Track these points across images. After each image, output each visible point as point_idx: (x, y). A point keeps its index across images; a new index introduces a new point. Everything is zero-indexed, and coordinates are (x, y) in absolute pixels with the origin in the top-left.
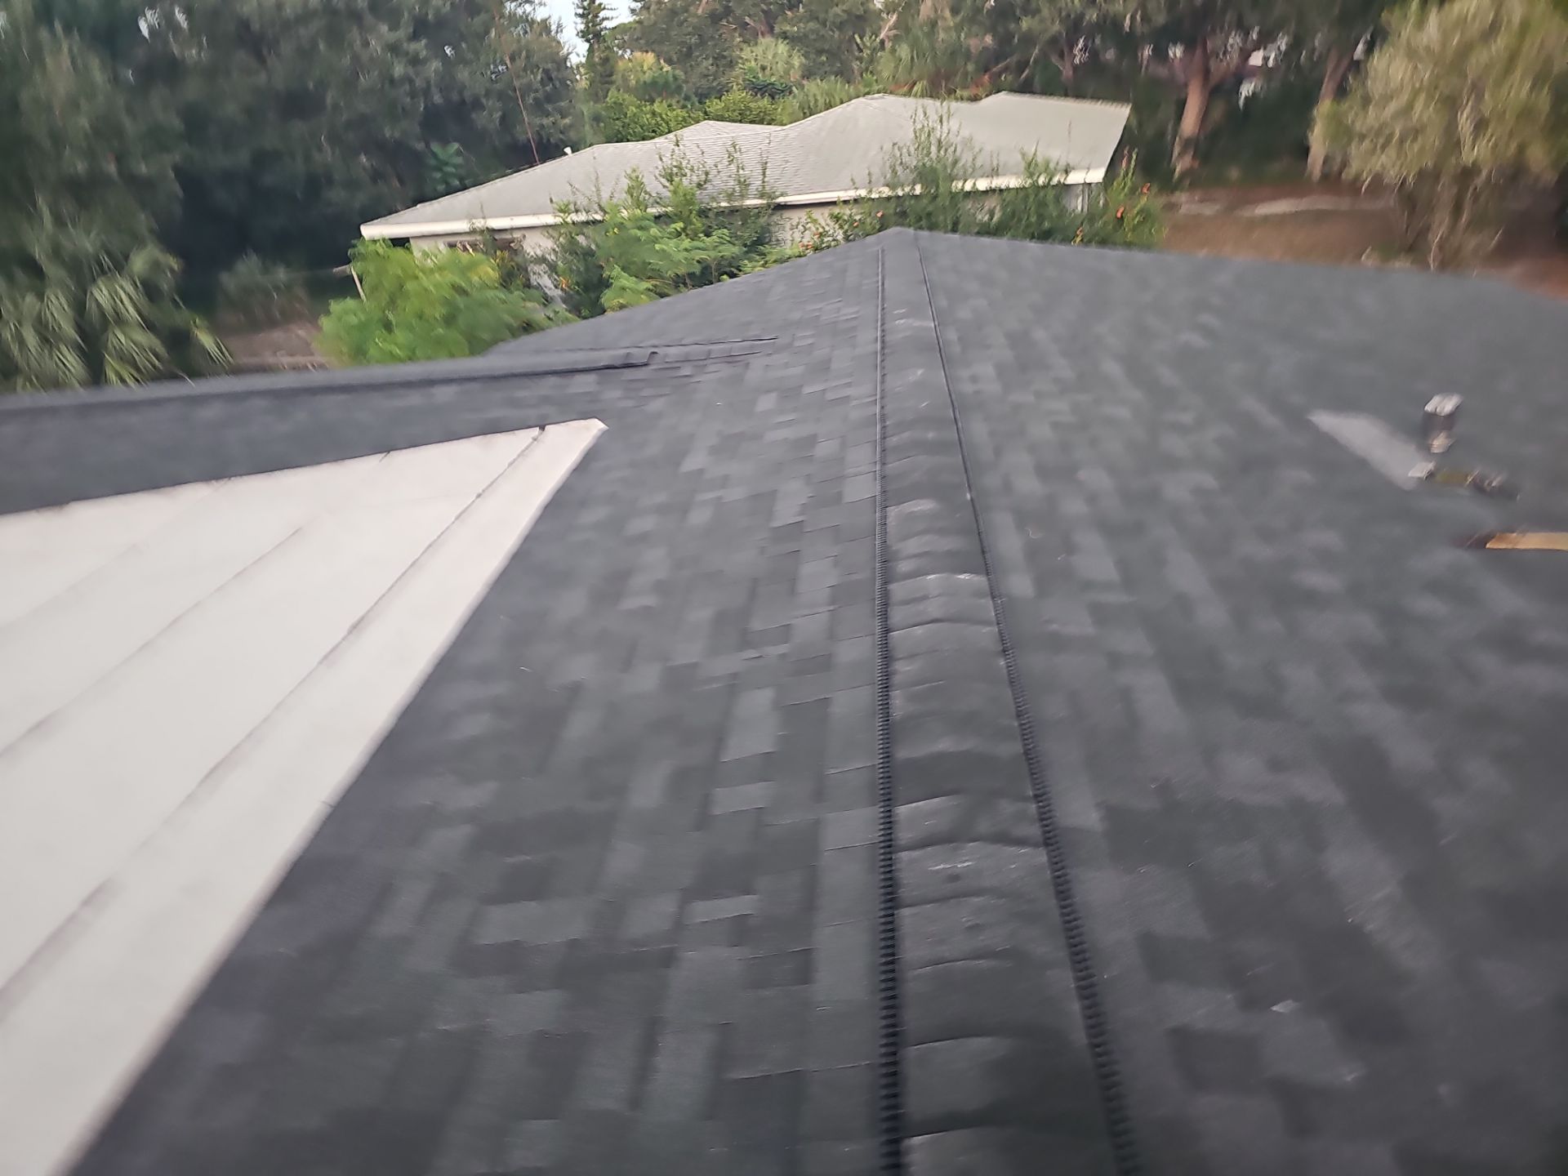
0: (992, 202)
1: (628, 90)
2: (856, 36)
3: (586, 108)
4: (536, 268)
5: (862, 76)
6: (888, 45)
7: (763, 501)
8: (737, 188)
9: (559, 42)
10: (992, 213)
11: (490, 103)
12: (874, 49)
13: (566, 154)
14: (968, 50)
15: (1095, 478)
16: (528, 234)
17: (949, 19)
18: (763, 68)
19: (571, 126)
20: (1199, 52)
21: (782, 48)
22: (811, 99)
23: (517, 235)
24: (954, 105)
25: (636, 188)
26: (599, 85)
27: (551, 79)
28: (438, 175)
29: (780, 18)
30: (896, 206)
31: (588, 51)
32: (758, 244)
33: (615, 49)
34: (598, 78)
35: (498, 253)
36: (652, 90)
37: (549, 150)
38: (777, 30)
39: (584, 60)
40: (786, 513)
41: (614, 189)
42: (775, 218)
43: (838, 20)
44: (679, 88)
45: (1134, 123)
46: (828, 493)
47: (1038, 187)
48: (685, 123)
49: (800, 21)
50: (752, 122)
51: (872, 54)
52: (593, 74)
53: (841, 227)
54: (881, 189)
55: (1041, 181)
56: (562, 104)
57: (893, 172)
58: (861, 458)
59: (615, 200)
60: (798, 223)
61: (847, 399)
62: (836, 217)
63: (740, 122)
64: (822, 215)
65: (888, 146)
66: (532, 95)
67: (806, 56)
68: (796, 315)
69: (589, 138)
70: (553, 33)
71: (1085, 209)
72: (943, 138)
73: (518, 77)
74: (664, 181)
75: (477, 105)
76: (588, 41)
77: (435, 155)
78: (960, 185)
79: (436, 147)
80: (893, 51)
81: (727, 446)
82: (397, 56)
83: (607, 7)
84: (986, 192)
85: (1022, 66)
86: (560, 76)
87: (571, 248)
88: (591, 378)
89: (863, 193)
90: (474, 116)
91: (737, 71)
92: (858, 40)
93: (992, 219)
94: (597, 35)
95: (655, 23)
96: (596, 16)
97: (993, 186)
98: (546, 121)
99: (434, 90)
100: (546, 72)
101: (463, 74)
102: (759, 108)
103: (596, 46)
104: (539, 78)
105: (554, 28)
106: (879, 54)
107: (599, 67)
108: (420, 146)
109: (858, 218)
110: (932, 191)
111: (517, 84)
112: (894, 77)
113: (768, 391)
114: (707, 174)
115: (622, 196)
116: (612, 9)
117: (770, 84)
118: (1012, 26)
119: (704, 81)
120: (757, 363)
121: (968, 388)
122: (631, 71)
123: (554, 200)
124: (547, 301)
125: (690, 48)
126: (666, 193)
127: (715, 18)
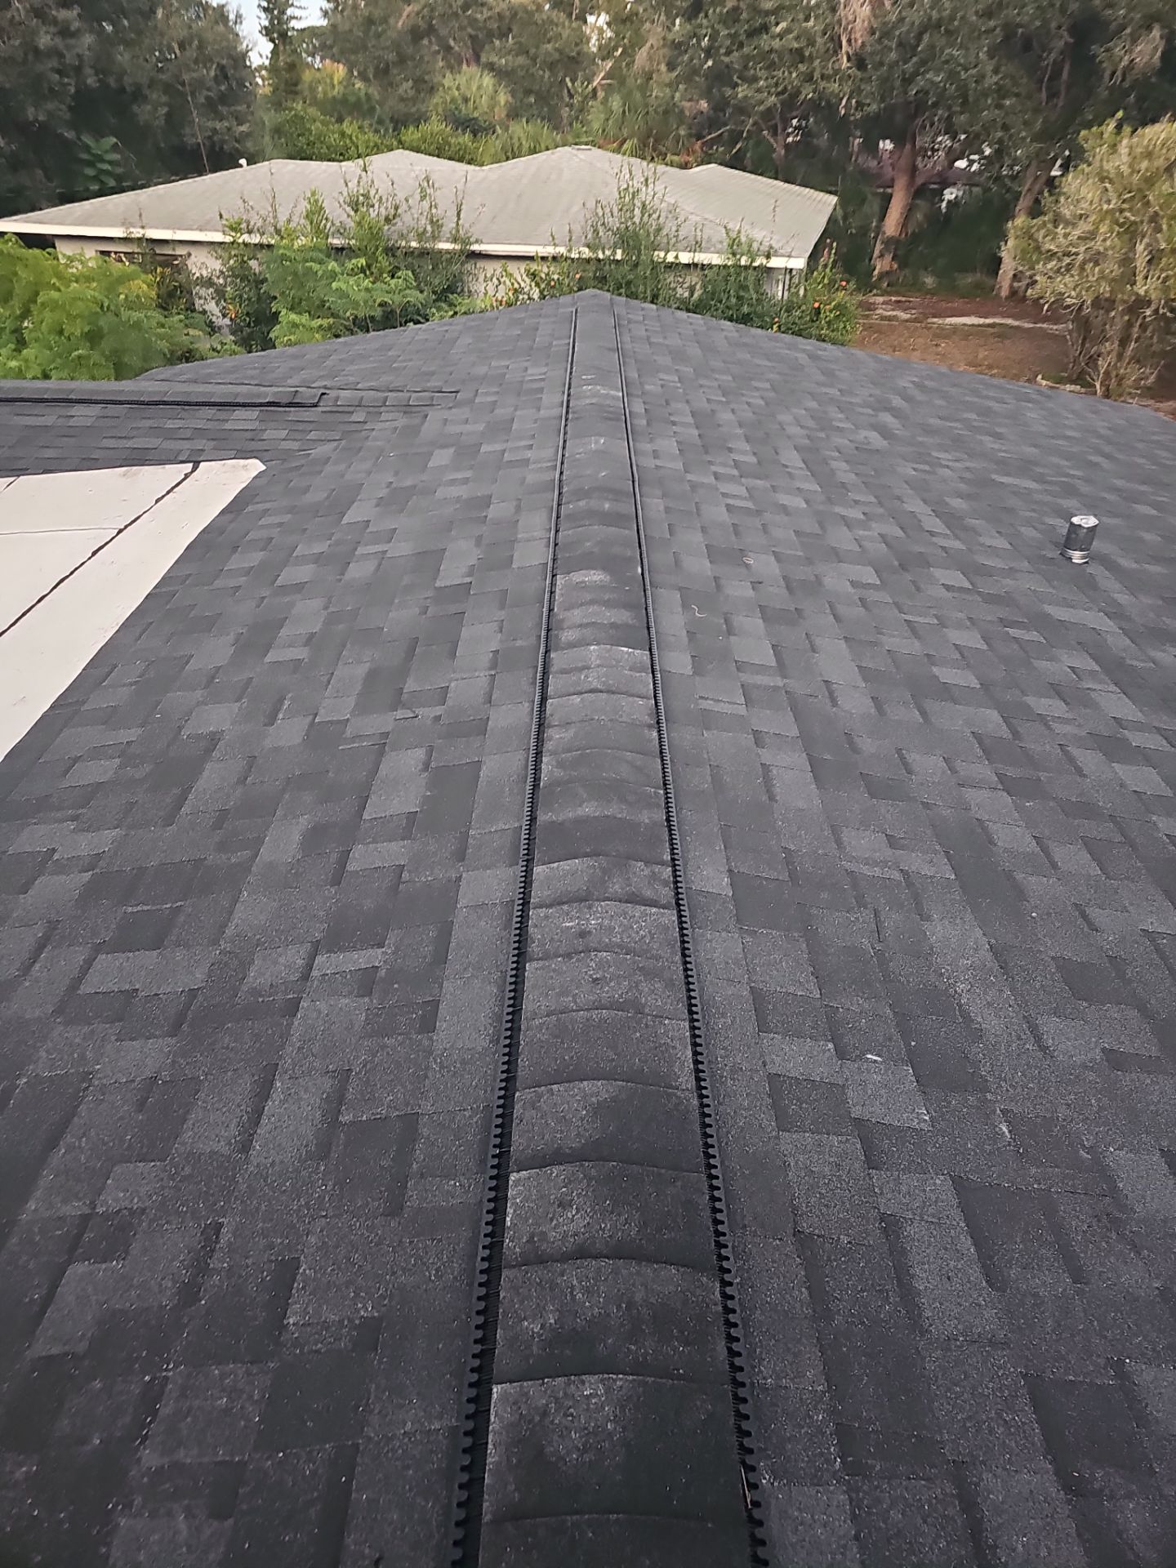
0: (693, 278)
1: (315, 102)
2: (568, 79)
3: (270, 118)
4: (203, 292)
5: (571, 124)
6: (601, 94)
7: (429, 560)
8: (429, 228)
9: (237, 35)
10: (692, 290)
11: (154, 96)
12: (586, 97)
13: (241, 166)
14: (682, 111)
15: (763, 564)
16: (194, 251)
17: (664, 74)
18: (466, 100)
19: (248, 135)
20: (908, 147)
21: (488, 80)
22: (515, 140)
23: (181, 251)
24: (661, 168)
25: (315, 212)
26: (284, 94)
27: (226, 77)
28: (90, 172)
29: (487, 47)
30: (597, 269)
31: (272, 52)
32: (449, 292)
33: (304, 55)
34: (282, 86)
35: (159, 270)
36: (343, 107)
37: (222, 159)
38: (483, 59)
39: (267, 63)
40: (452, 574)
41: (292, 212)
42: (468, 266)
43: (549, 60)
44: (372, 110)
45: (840, 212)
46: (497, 557)
47: (740, 266)
48: (378, 149)
49: (509, 52)
50: (450, 159)
51: (583, 102)
52: (276, 80)
53: (537, 285)
54: (581, 249)
55: (744, 261)
56: (239, 108)
57: (594, 231)
58: (535, 525)
59: (293, 225)
60: (493, 275)
61: (526, 462)
62: (533, 274)
63: (438, 156)
64: (518, 270)
65: (591, 204)
66: (205, 93)
67: (513, 93)
68: (482, 370)
69: (269, 150)
70: (231, 23)
71: (785, 297)
72: (647, 202)
73: (189, 70)
74: (349, 209)
75: (138, 95)
76: (272, 40)
77: (87, 149)
78: (662, 254)
79: (87, 139)
80: (605, 101)
81: (396, 500)
82: (44, 23)
83: (295, 4)
84: (688, 266)
85: (736, 137)
86: (237, 76)
87: (241, 273)
88: (254, 413)
89: (562, 250)
90: (135, 108)
91: (436, 100)
92: (570, 84)
93: (692, 296)
94: (283, 35)
95: (351, 31)
96: (284, 13)
97: (696, 261)
98: (218, 125)
99: (88, 71)
100: (221, 68)
101: (123, 57)
102: (459, 143)
103: (281, 48)
104: (212, 73)
105: (232, 17)
106: (590, 104)
107: (284, 73)
108: (69, 135)
109: (556, 277)
110: (634, 258)
111: (186, 77)
112: (604, 131)
113: (444, 446)
114: (396, 208)
115: (299, 221)
116: (300, 7)
117: (474, 119)
118: (728, 92)
119: (402, 106)
120: (434, 415)
121: (649, 463)
122: (320, 82)
123: (225, 216)
124: (212, 329)
125: (387, 65)
126: (351, 224)
127: (416, 34)
